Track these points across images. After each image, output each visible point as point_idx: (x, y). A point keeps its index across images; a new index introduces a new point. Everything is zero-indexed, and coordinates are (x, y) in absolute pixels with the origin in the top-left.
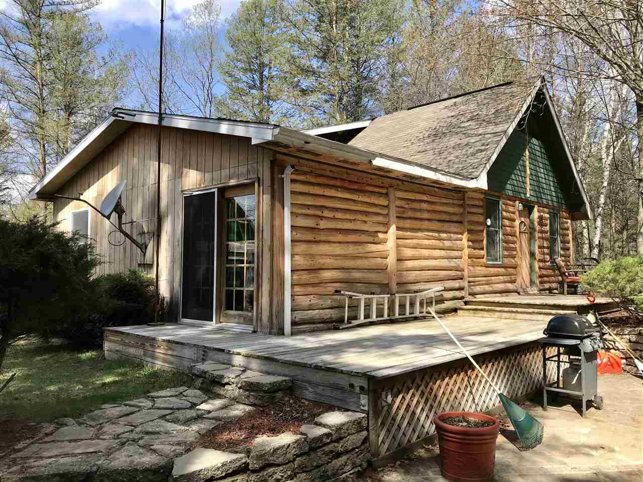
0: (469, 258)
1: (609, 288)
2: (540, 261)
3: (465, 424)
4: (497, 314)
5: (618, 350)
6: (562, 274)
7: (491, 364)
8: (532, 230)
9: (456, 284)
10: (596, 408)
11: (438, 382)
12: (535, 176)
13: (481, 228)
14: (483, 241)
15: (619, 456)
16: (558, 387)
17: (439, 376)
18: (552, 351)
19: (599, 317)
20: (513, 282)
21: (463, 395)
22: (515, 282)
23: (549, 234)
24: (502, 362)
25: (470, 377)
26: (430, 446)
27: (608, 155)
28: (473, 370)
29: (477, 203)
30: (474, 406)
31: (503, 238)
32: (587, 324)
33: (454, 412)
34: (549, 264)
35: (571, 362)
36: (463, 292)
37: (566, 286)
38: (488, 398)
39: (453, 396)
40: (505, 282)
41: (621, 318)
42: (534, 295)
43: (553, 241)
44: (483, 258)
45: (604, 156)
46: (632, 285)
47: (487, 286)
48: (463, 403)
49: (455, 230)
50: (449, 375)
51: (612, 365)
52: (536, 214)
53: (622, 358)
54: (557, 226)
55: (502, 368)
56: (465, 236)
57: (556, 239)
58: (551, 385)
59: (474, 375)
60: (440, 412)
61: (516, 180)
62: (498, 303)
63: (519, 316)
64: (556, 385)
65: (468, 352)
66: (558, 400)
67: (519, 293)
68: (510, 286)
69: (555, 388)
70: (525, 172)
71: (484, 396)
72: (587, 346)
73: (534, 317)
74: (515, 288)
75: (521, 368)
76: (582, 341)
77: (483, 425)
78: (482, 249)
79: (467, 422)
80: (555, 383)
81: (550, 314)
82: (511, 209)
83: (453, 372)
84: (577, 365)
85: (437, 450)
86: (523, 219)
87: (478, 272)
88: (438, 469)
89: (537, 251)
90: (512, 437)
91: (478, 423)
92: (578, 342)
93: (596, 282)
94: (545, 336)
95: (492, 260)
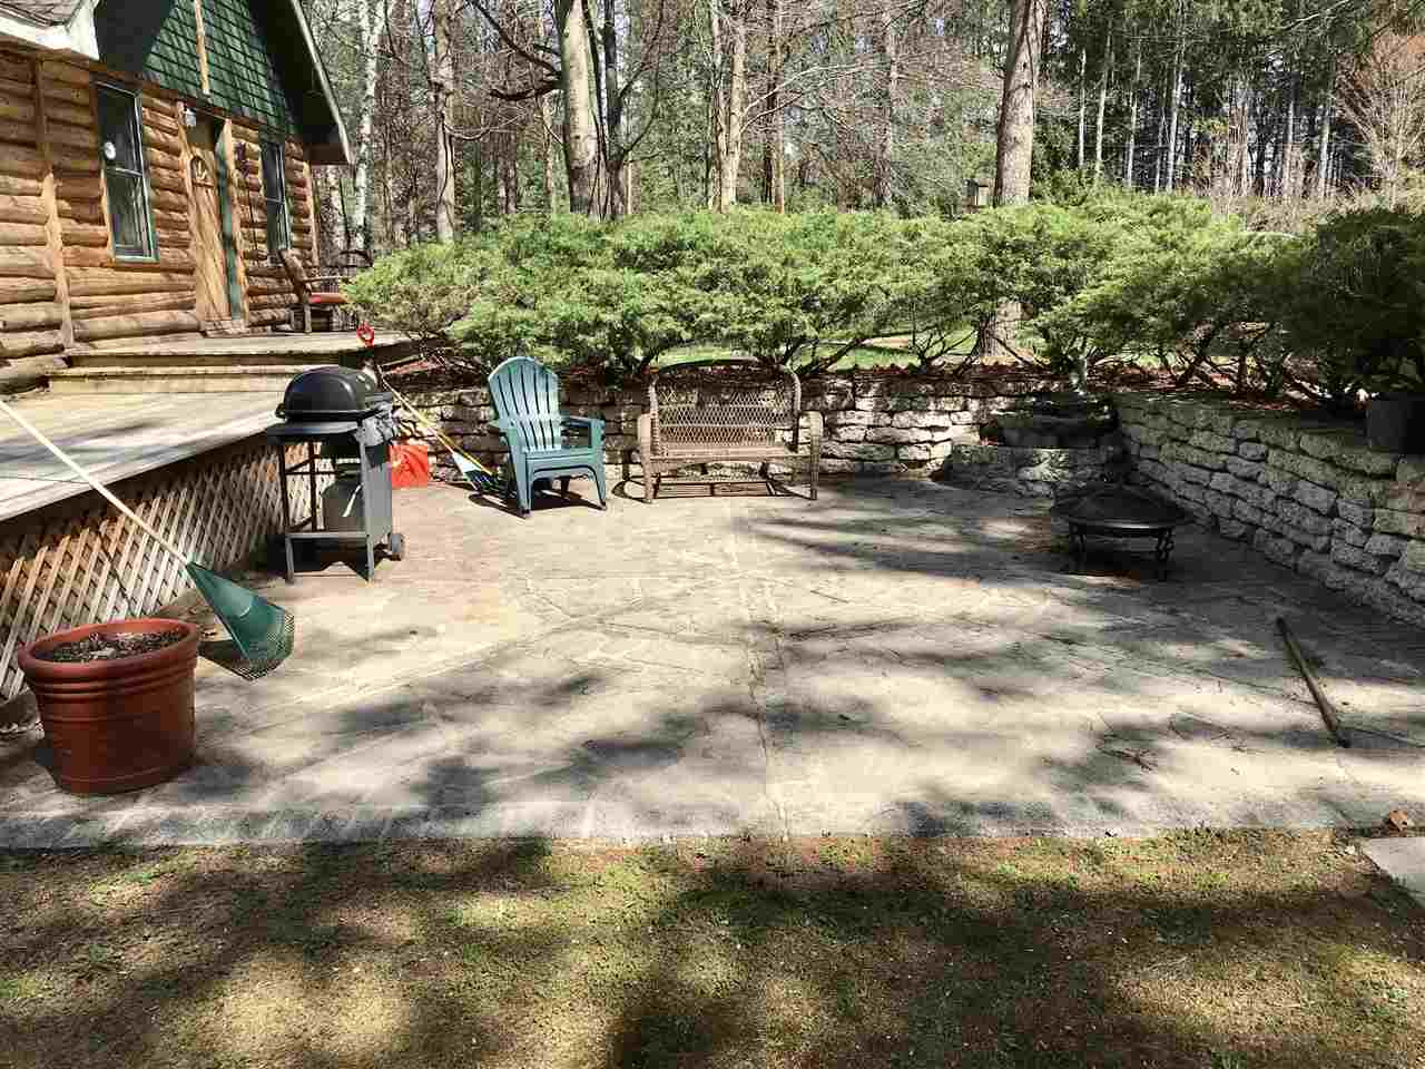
0: (66, 244)
1: (400, 310)
2: (247, 256)
3: (108, 651)
4: (158, 383)
5: (422, 437)
6: (299, 287)
7: (159, 499)
8: (222, 179)
9: (39, 313)
10: (392, 558)
11: (18, 565)
12: (218, 42)
13: (88, 165)
14: (99, 199)
15: (445, 642)
16: (314, 529)
17: (18, 548)
18: (297, 454)
19: (383, 374)
20: (187, 306)
21: (93, 583)
22: (192, 308)
23: (262, 192)
24: (184, 491)
25: (106, 539)
26: (15, 726)
27: (372, 22)
28: (114, 520)
29: (73, 95)
30: (124, 605)
31: (153, 195)
32: (368, 387)
33: (72, 629)
34: (267, 263)
35: (338, 471)
36: (60, 334)
37: (308, 313)
38: (159, 581)
39: (66, 590)
40: (169, 307)
41: (422, 375)
42: (240, 335)
43: (272, 210)
44: (105, 245)
45: (364, 23)
46: (444, 302)
47: (121, 318)
48: (95, 603)
49: (17, 165)
50: (48, 538)
51: (412, 470)
52: (228, 141)
53: (430, 454)
54: (279, 173)
55: (186, 505)
56: (48, 185)
57: (278, 207)
58: (298, 528)
59: (118, 531)
60: (31, 639)
61: (172, 46)
62: (157, 356)
63: (212, 384)
64: (309, 526)
65: (93, 477)
66: (314, 556)
67: (204, 334)
68: (182, 317)
69: (307, 531)
70: (194, 27)
71: (147, 576)
72: (372, 432)
73: (246, 383)
74: (195, 322)
75: (231, 500)
76: (360, 424)
77: (156, 645)
78: (100, 221)
79: (116, 645)
80: (305, 523)
81: (284, 374)
82: (168, 122)
83: (56, 531)
84: (352, 476)
85: (36, 730)
86: (198, 152)
87: (93, 284)
88: (45, 776)
89: (238, 232)
90: (225, 656)
91: (145, 641)
92: (353, 425)
93: (375, 298)
94: (280, 421)
95: (129, 251)
